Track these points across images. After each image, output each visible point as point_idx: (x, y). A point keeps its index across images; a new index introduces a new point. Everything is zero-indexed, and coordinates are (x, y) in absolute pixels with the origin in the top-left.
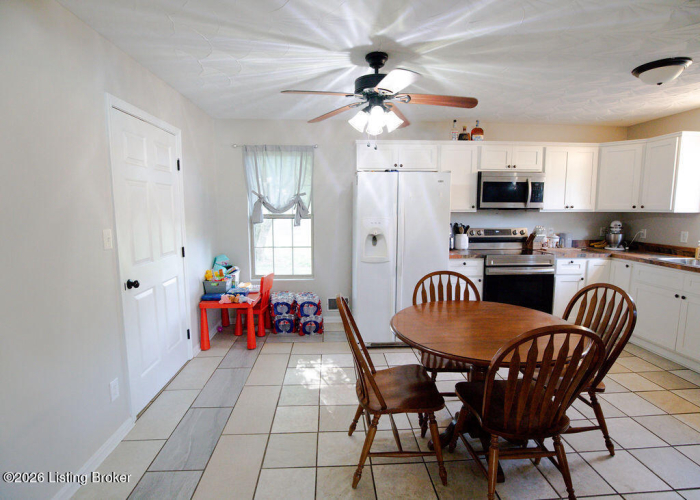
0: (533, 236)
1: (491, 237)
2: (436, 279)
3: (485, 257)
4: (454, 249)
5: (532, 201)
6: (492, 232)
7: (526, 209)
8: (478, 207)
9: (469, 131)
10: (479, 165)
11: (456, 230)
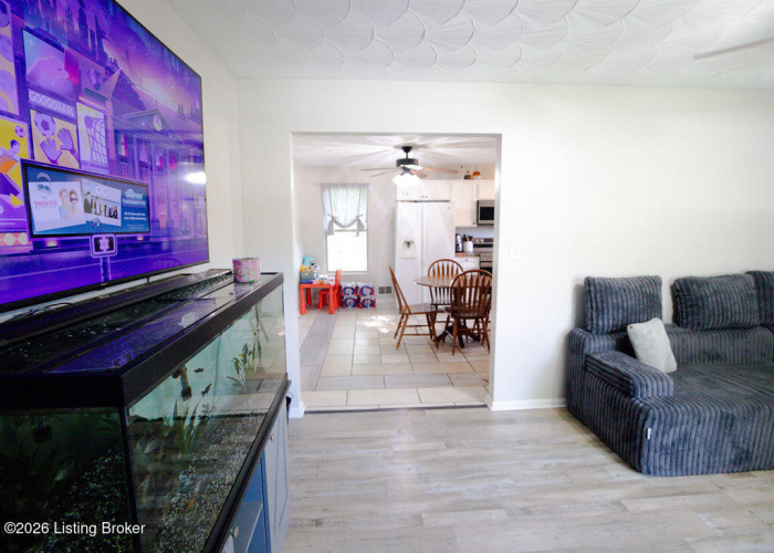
2: (441, 264)
3: (480, 256)
4: (462, 252)
8: (478, 225)
9: (471, 173)
10: (477, 194)
11: (464, 239)
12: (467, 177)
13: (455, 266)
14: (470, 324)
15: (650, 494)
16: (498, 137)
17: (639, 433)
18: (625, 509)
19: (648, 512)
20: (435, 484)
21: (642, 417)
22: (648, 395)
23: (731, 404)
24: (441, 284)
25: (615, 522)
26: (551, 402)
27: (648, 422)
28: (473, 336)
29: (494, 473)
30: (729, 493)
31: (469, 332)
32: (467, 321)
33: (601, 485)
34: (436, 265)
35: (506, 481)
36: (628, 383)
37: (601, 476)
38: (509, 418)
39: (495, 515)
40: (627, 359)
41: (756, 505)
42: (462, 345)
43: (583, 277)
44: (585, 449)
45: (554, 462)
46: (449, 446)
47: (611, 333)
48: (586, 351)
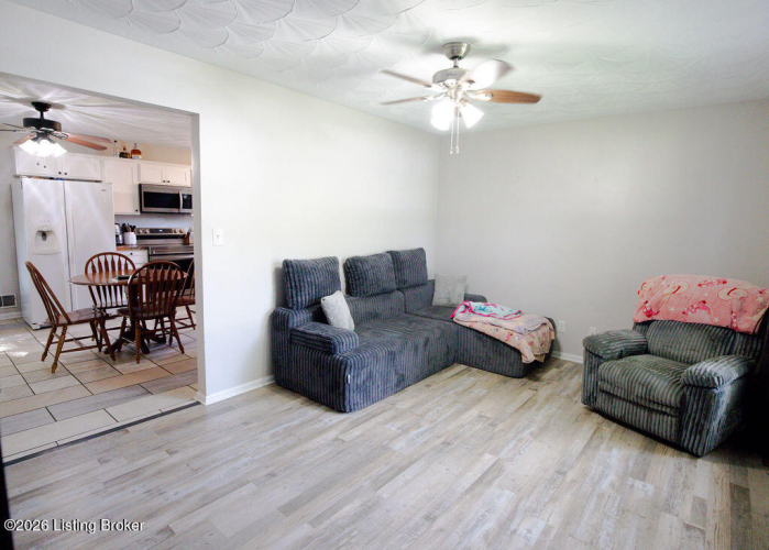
0: (189, 234)
1: (155, 234)
2: (102, 258)
3: (147, 248)
4: (123, 244)
5: (184, 207)
6: (157, 230)
7: (179, 213)
8: (141, 212)
9: (129, 151)
10: (139, 178)
11: (124, 229)
12: (123, 155)
13: (123, 260)
14: (150, 324)
15: (355, 424)
16: (195, 117)
17: (341, 381)
18: (343, 441)
19: (357, 437)
20: (172, 492)
21: (343, 367)
22: (344, 351)
23: (392, 344)
24: (104, 281)
25: (339, 453)
26: (261, 381)
27: (348, 370)
28: (156, 338)
29: (231, 458)
30: (398, 406)
31: (151, 334)
32: (147, 322)
33: (321, 432)
34: (95, 261)
35: (245, 459)
36: (330, 343)
37: (319, 426)
38: (226, 407)
39: (244, 491)
40: (323, 326)
41: (412, 407)
42: (146, 351)
43: (281, 261)
44: (301, 410)
45: (279, 429)
46: (170, 453)
47: (308, 307)
48: (290, 325)
